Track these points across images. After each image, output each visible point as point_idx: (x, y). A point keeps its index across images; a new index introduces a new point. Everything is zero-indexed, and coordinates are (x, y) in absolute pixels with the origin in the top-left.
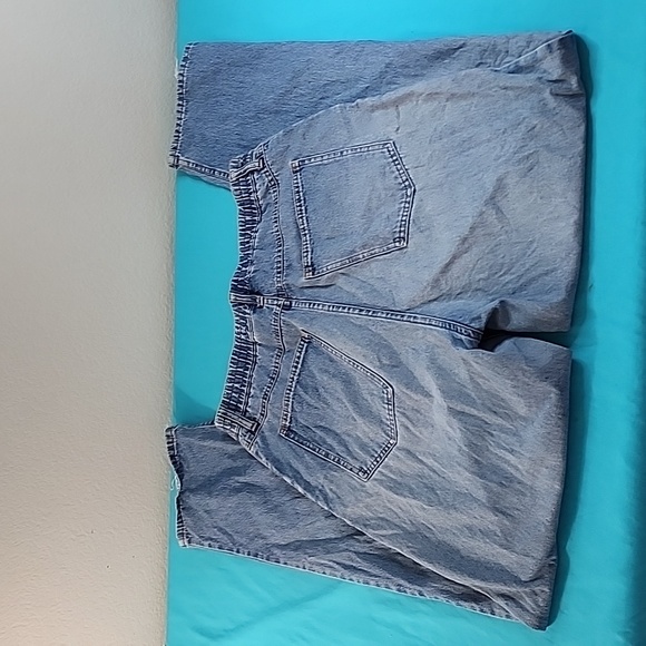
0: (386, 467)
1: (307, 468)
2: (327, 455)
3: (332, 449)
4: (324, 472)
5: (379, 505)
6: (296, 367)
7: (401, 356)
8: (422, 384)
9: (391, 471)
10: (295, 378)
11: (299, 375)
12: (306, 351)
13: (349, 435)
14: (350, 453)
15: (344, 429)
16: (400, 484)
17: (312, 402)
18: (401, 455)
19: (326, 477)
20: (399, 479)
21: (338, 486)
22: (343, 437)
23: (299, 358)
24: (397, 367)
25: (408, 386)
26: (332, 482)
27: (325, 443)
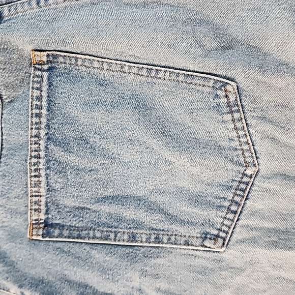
0: (253, 214)
1: (103, 271)
2: (133, 238)
3: (139, 225)
4: (139, 266)
5: (257, 280)
6: (39, 115)
7: (231, 31)
8: (283, 58)
9: (263, 218)
10: (43, 133)
11: (48, 126)
12: (50, 85)
13: (162, 192)
14: (173, 218)
15: (150, 186)
16: (286, 232)
17: (83, 163)
18: (275, 185)
19: (144, 273)
20: (281, 225)
21: (170, 279)
22: (152, 199)
23: (39, 98)
24: (230, 48)
25: (263, 68)
26: (157, 276)
27: (120, 220)
